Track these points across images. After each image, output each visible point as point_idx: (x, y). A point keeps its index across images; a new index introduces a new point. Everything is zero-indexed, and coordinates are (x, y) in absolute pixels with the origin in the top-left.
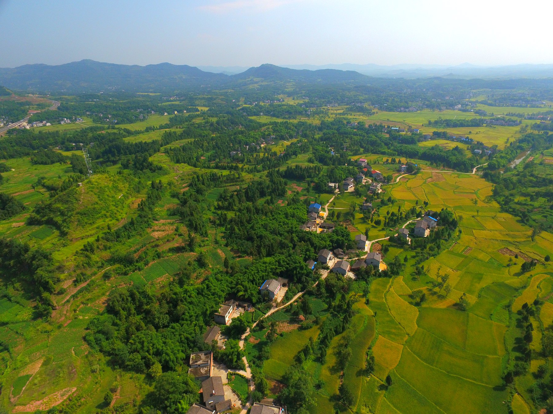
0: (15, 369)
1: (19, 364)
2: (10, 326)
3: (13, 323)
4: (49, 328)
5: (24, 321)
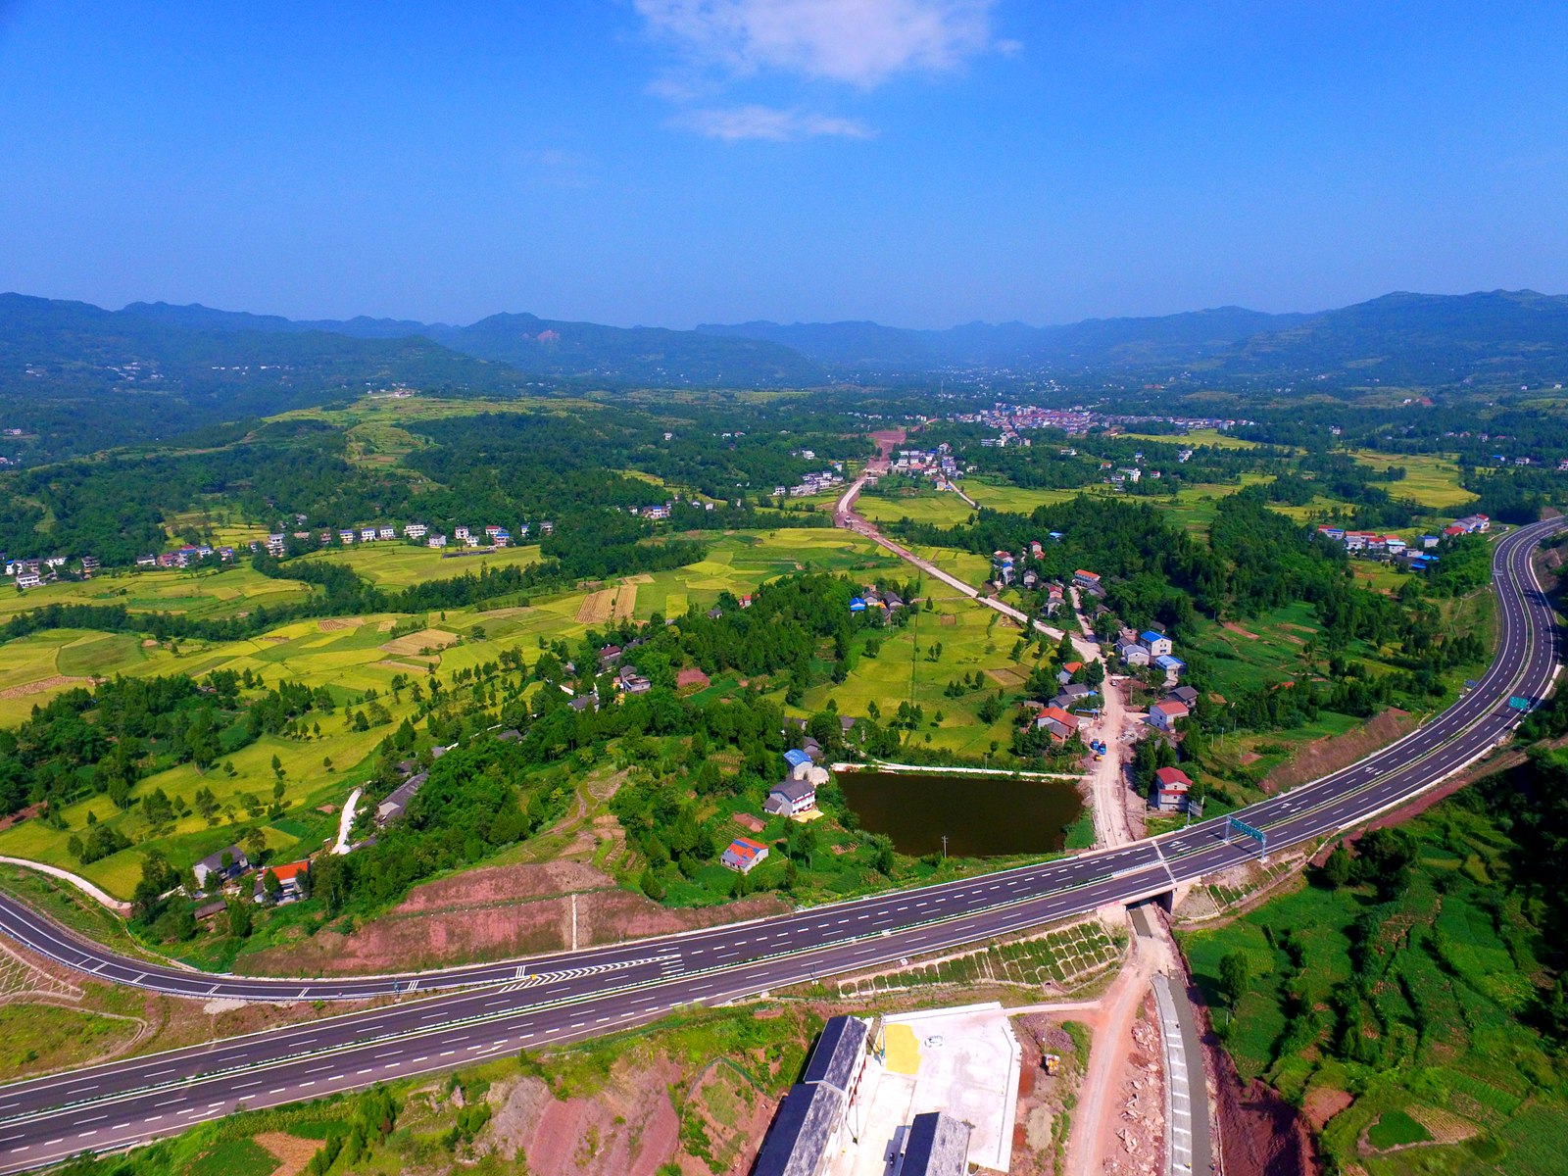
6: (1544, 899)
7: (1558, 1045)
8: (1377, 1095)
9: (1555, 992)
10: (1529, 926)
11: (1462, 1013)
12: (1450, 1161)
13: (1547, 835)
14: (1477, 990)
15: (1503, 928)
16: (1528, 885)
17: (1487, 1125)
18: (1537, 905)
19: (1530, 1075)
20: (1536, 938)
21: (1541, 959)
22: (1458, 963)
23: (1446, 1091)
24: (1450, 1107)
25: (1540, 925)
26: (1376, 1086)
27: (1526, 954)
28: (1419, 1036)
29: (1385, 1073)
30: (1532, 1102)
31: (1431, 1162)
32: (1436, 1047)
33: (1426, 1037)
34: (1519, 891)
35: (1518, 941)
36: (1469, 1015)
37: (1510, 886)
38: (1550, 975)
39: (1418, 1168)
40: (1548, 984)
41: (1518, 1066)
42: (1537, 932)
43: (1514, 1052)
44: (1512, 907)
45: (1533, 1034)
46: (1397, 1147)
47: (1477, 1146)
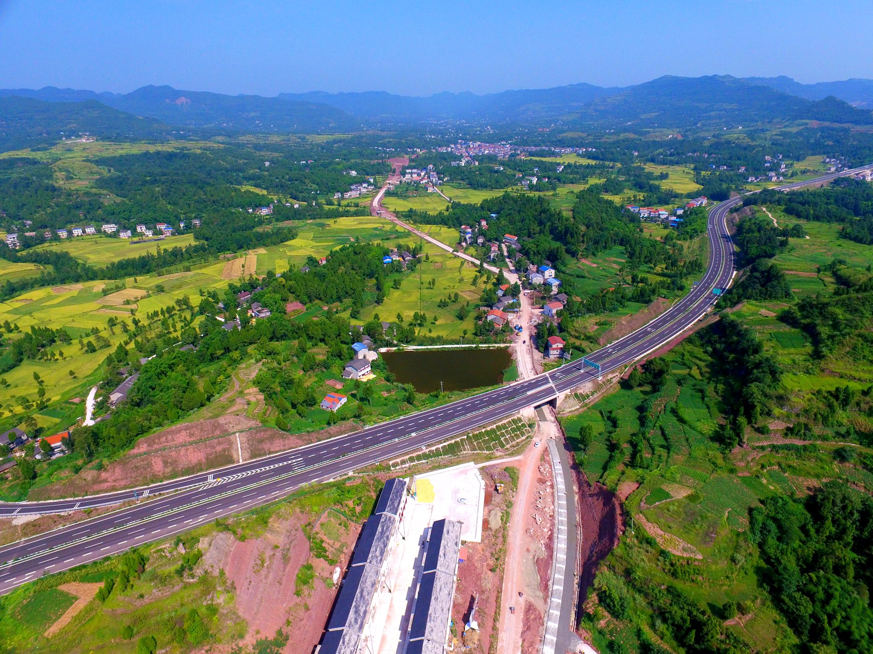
0: (662, 476)
1: (668, 475)
2: (686, 427)
3: (690, 426)
4: (720, 461)
5: (701, 433)
6: (724, 384)
7: (726, 449)
8: (650, 482)
9: (726, 425)
10: (717, 397)
11: (687, 440)
12: (678, 507)
13: (726, 354)
14: (694, 429)
15: (706, 399)
16: (717, 378)
17: (695, 487)
18: (721, 387)
19: (714, 463)
20: (719, 402)
21: (721, 411)
22: (686, 417)
23: (678, 476)
24: (680, 483)
25: (722, 396)
26: (649, 478)
27: (715, 409)
28: (668, 453)
29: (653, 472)
30: (715, 475)
31: (671, 508)
32: (676, 457)
33: (671, 453)
34: (713, 381)
35: (712, 405)
36: (690, 440)
37: (709, 379)
38: (724, 418)
39: (666, 511)
40: (723, 422)
41: (709, 460)
42: (720, 399)
43: (708, 455)
44: (710, 389)
45: (716, 445)
46: (657, 503)
47: (692, 498)
